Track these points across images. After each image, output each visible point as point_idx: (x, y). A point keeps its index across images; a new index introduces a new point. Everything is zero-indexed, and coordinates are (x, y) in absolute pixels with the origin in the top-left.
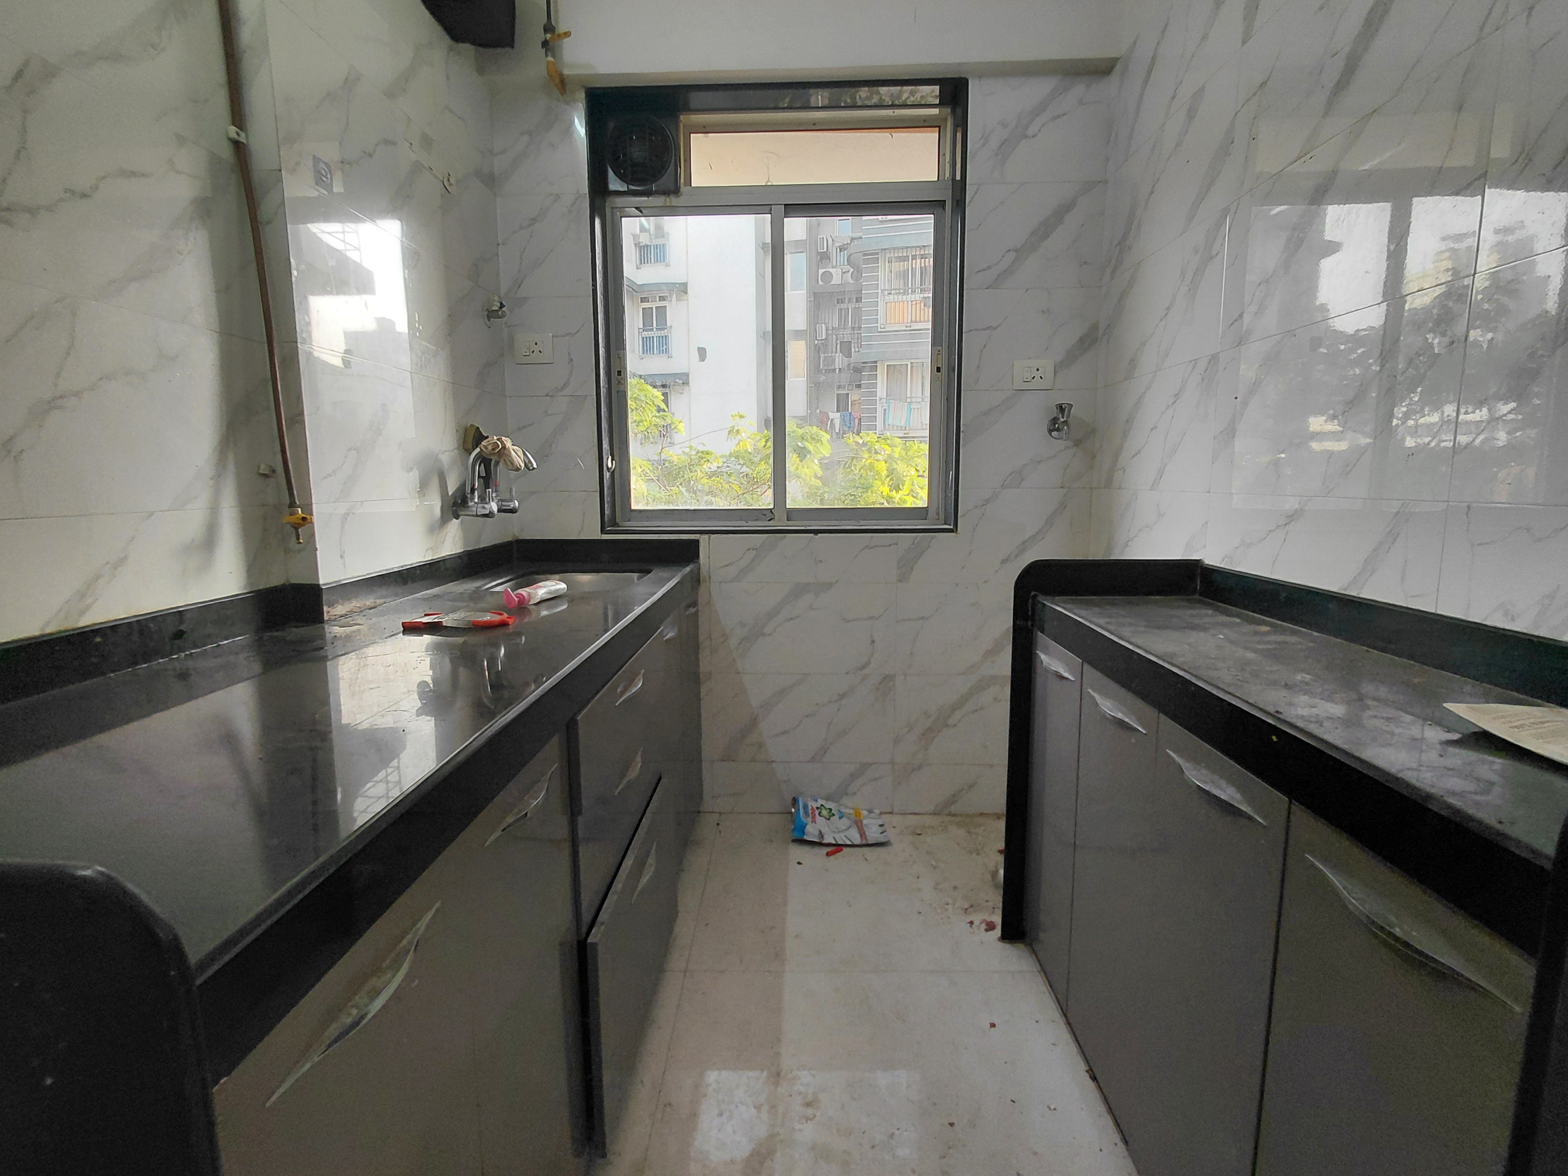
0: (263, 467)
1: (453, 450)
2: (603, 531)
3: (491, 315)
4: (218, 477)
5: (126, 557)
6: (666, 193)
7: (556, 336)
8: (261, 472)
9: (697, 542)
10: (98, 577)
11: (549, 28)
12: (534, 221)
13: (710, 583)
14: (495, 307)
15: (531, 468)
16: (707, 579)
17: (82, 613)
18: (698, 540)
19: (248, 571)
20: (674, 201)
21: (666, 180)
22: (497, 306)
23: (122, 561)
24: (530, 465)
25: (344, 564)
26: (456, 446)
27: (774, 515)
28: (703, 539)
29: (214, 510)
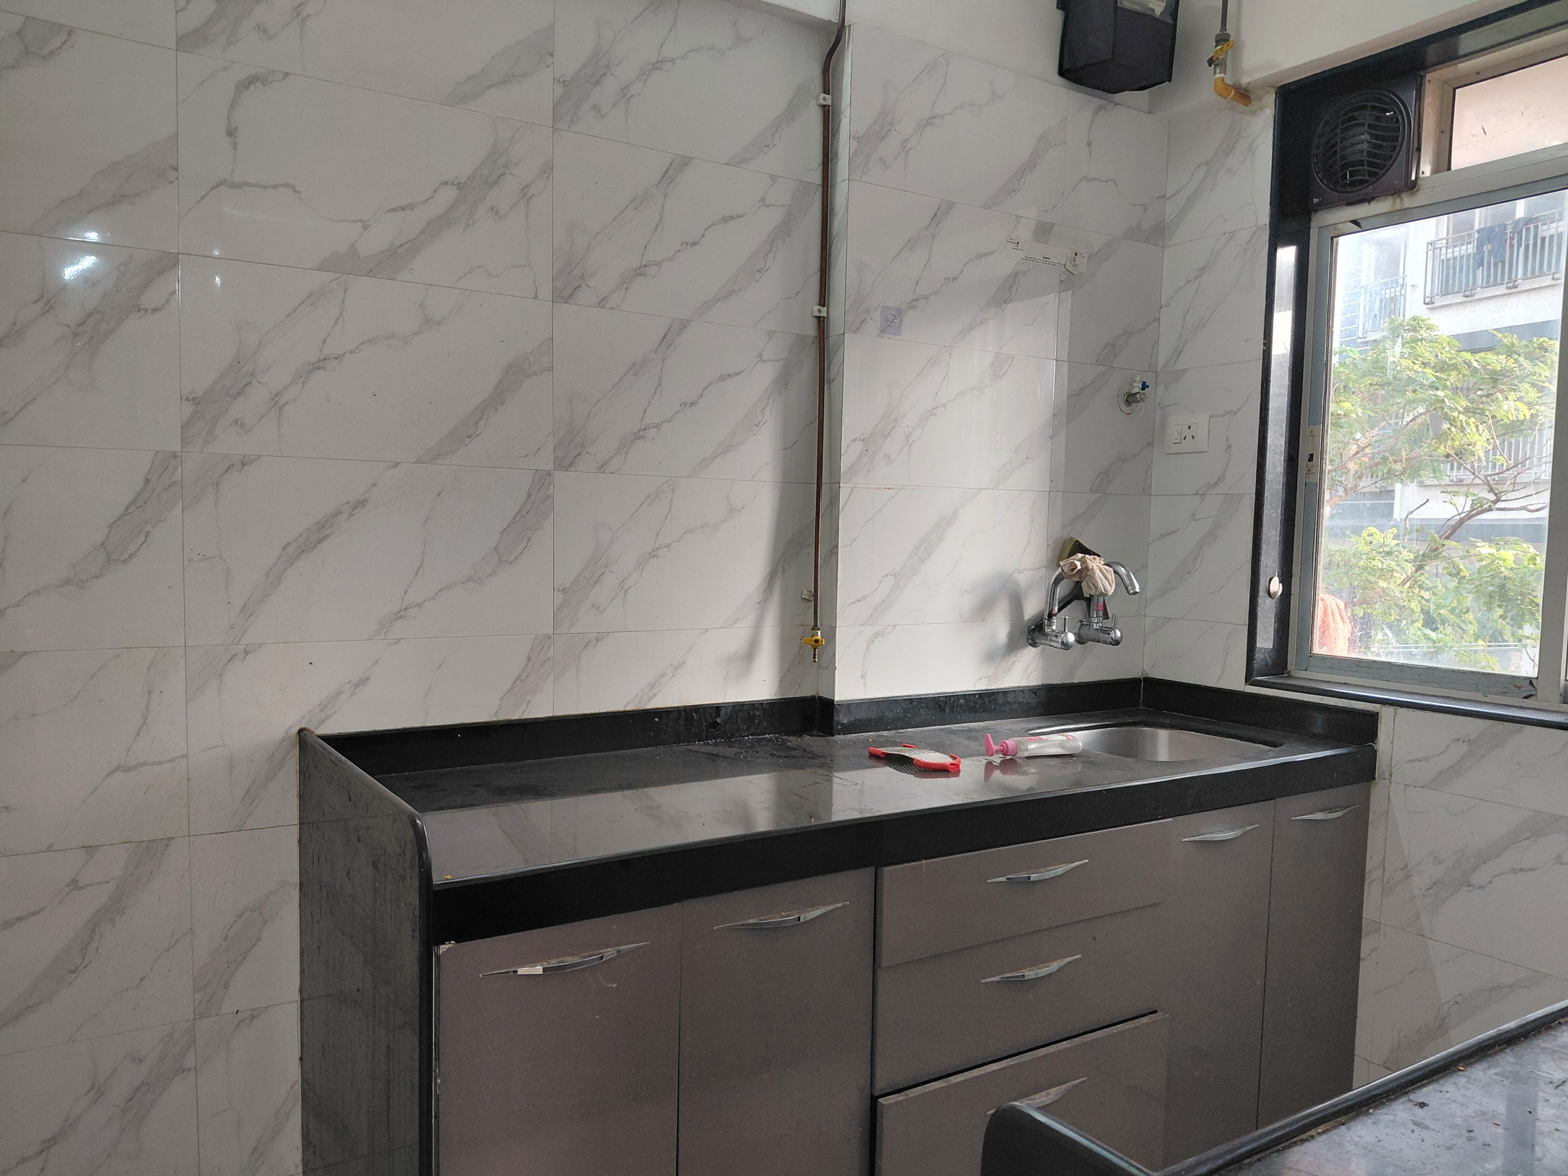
0: (805, 592)
1: (1038, 569)
2: (1249, 680)
3: (1130, 399)
4: (764, 601)
5: (684, 662)
6: (1396, 192)
7: (1215, 416)
8: (803, 597)
9: (1374, 718)
10: (664, 675)
11: (1222, 39)
12: (1203, 270)
13: (1390, 782)
14: (1136, 389)
15: (1131, 591)
16: (1387, 776)
17: (650, 700)
18: (1377, 714)
19: (780, 681)
20: (1408, 201)
21: (1392, 176)
22: (1139, 387)
23: (682, 664)
24: (1130, 588)
25: (865, 684)
26: (1045, 563)
27: (1536, 690)
28: (1386, 714)
29: (758, 626)
